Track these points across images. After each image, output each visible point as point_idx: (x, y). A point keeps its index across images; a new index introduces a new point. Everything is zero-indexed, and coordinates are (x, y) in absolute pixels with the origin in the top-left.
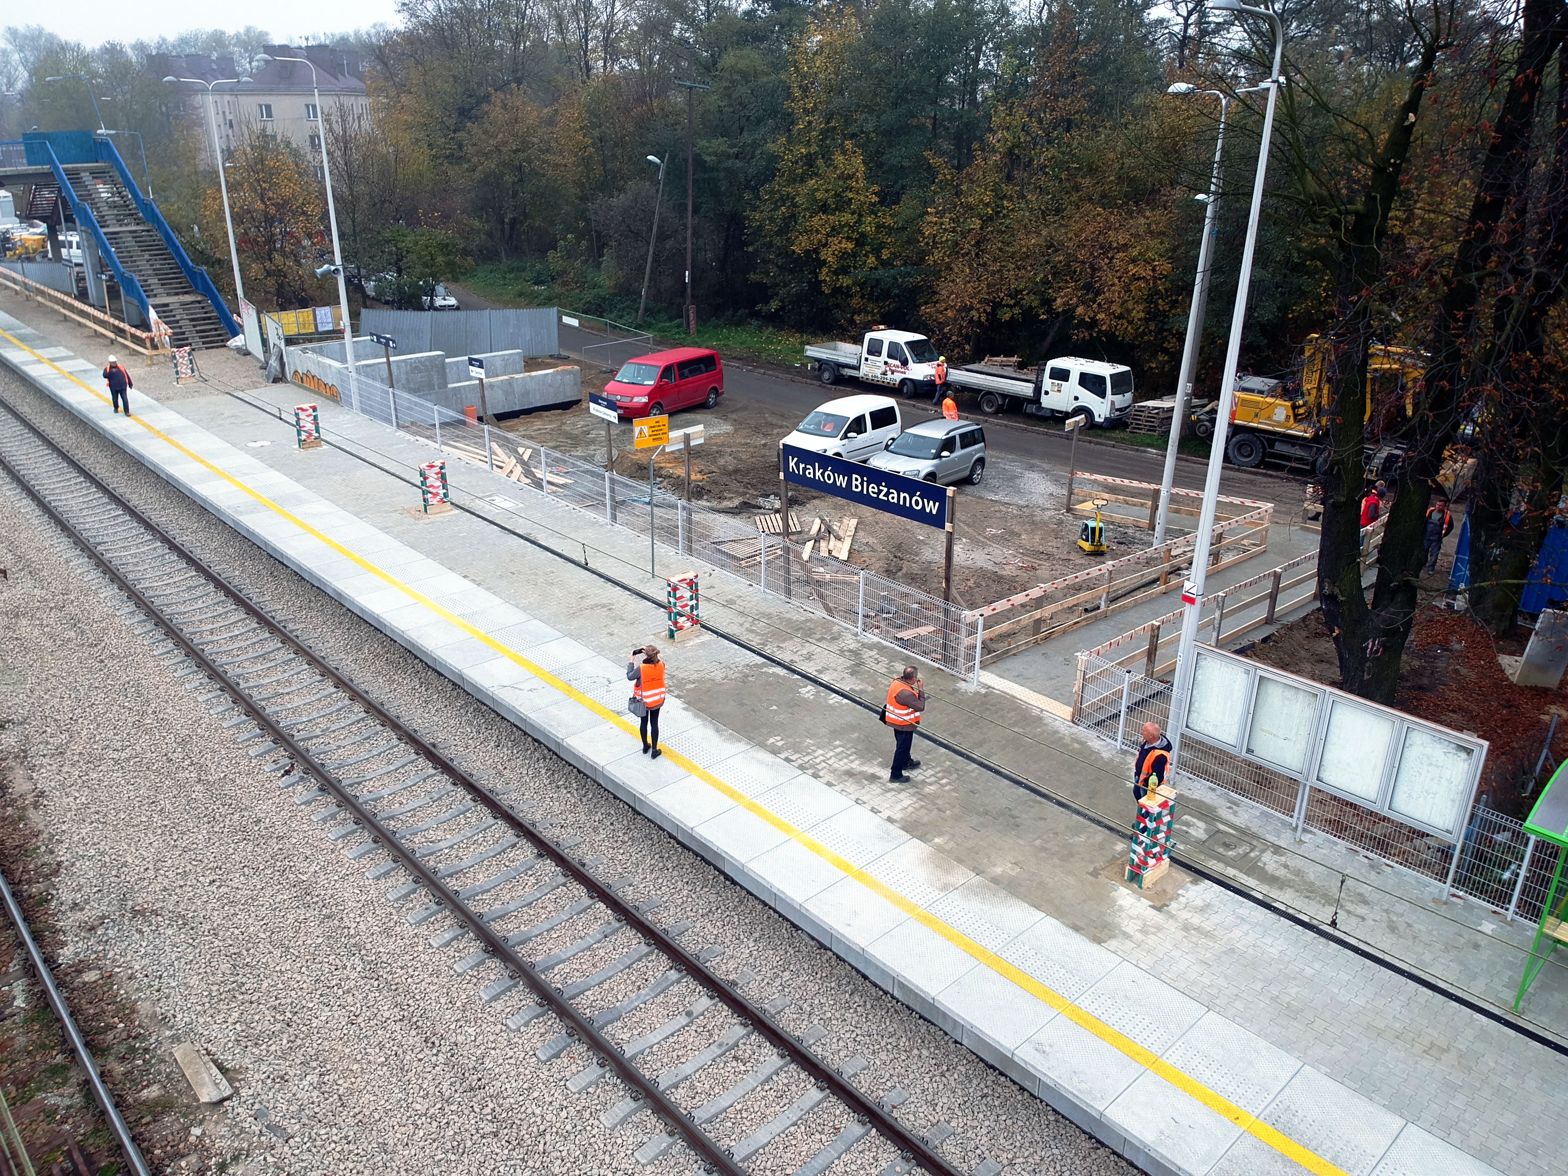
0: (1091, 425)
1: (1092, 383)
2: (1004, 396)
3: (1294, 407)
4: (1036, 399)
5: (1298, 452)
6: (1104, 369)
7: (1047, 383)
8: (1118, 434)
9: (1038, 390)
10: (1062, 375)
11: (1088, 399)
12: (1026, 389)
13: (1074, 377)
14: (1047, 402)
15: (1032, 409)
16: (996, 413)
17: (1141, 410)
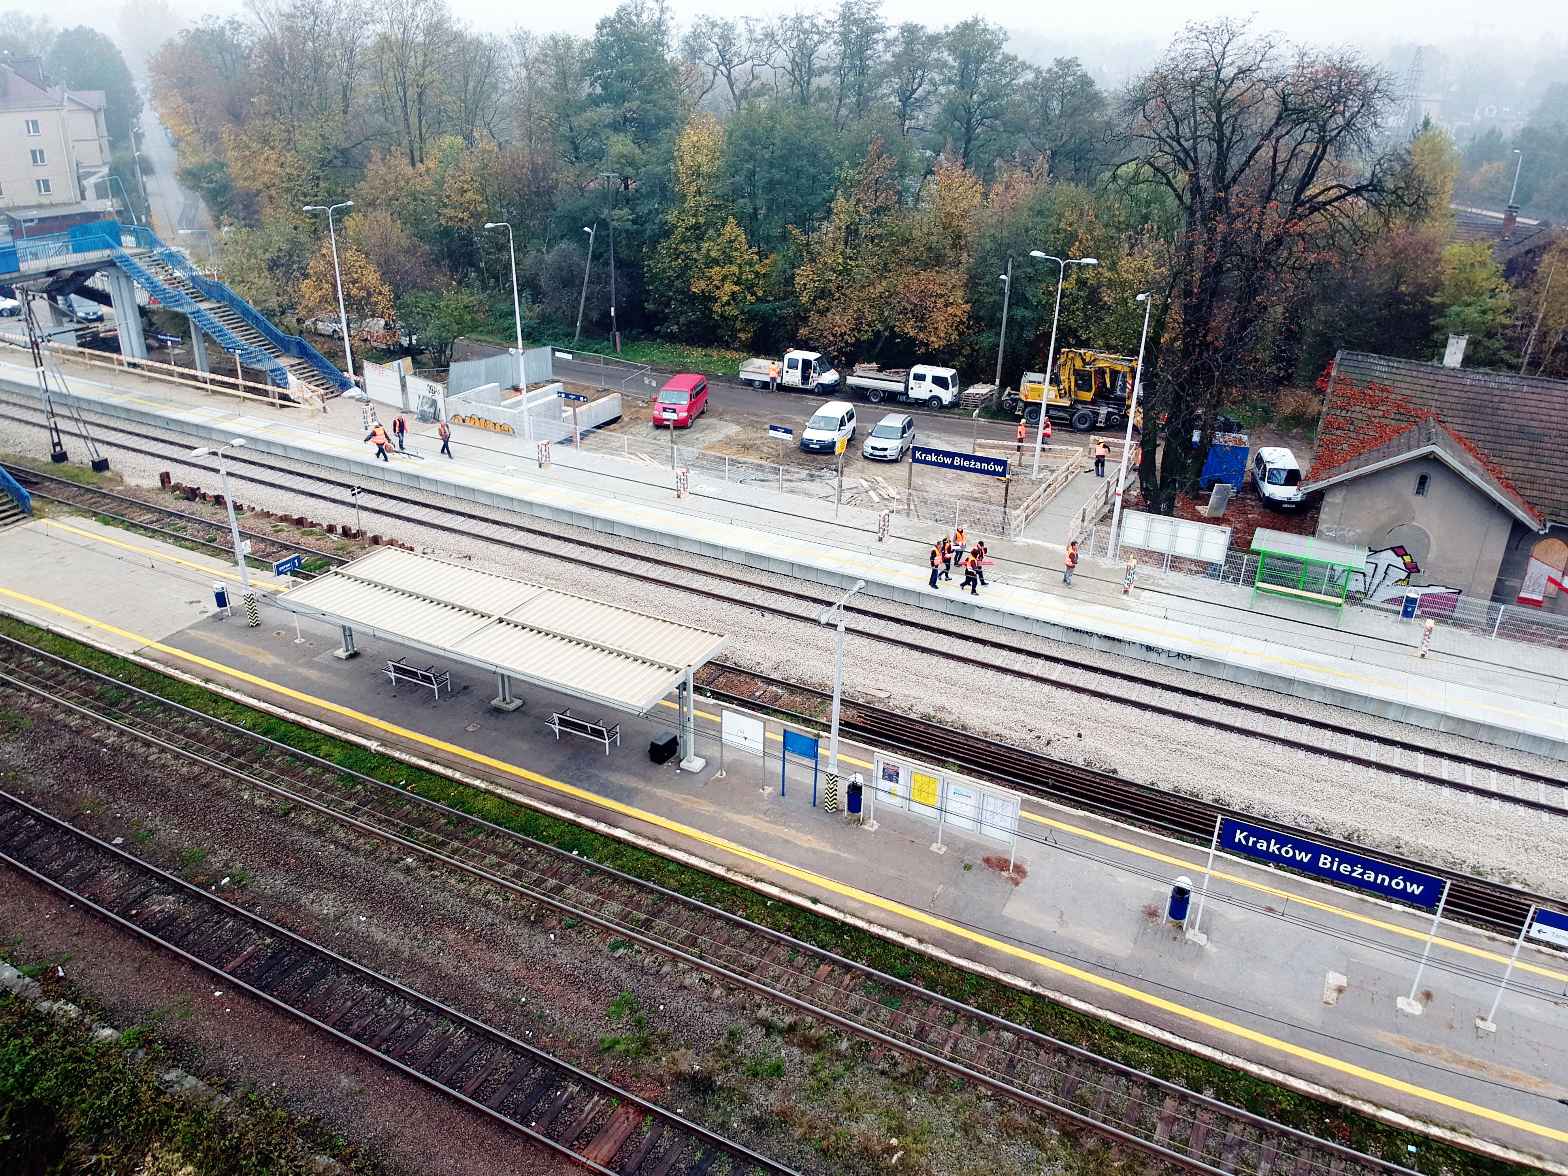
0: (942, 407)
1: (940, 382)
2: (884, 392)
3: (1059, 390)
4: (906, 393)
5: (1061, 414)
6: (947, 373)
7: (912, 383)
8: (956, 410)
9: (906, 387)
10: (920, 378)
11: (938, 391)
12: (900, 387)
13: (929, 379)
14: (912, 394)
15: (904, 398)
16: (879, 402)
17: (969, 395)
